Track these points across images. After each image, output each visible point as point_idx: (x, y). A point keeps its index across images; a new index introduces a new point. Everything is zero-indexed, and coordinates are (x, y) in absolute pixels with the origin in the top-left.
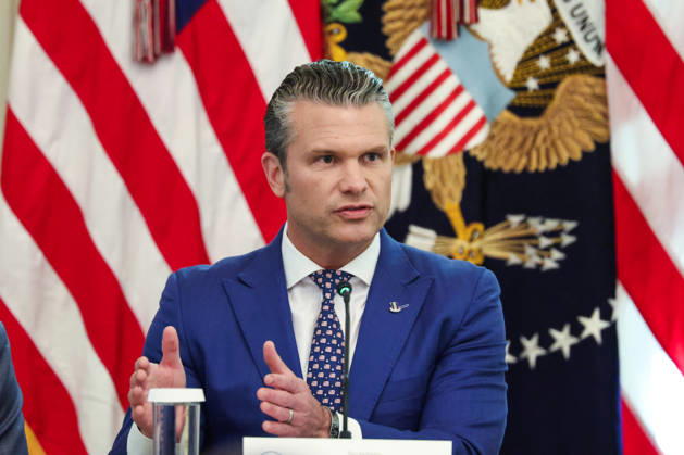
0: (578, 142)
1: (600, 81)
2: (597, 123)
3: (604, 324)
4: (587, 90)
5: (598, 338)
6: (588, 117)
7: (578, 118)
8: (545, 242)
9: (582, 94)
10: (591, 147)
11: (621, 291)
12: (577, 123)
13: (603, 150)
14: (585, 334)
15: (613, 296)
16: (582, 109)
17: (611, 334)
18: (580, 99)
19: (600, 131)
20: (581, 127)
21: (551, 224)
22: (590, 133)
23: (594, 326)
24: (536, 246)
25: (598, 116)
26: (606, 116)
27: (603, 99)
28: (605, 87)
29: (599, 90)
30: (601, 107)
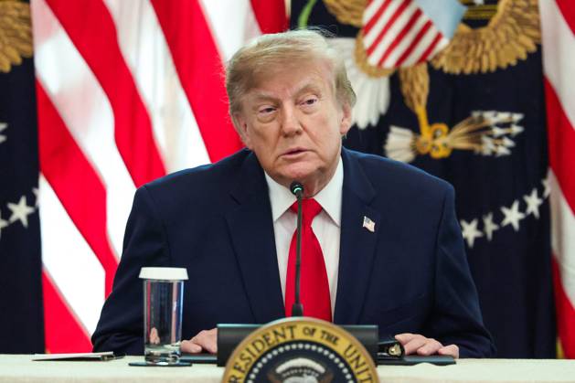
0: (8, 56)
1: (26, 5)
2: (23, 41)
3: (30, 210)
4: (15, 13)
5: (25, 222)
6: (16, 35)
7: (8, 36)
9: (11, 16)
10: (18, 61)
11: (43, 183)
12: (6, 41)
13: (28, 64)
14: (13, 218)
15: (37, 186)
16: (11, 29)
17: (34, 218)
18: (9, 20)
19: (25, 47)
20: (10, 44)
22: (18, 49)
23: (20, 211)
25: (23, 35)
26: (30, 35)
27: (28, 21)
28: (29, 11)
29: (24, 13)
30: (26, 27)
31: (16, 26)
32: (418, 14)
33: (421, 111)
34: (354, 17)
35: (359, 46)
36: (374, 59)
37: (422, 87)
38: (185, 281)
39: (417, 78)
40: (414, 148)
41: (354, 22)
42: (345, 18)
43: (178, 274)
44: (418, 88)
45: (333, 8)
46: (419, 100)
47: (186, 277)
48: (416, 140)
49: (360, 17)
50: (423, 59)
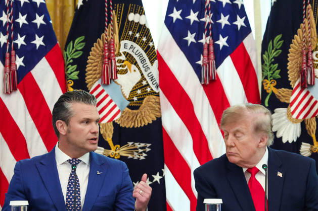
0: (151, 118)
1: (158, 97)
2: (157, 111)
3: (161, 177)
4: (154, 100)
5: (159, 181)
6: (154, 109)
7: (151, 110)
8: (140, 151)
9: (152, 102)
10: (155, 119)
11: (165, 166)
13: (159, 120)
14: (154, 181)
15: (164, 168)
16: (152, 106)
17: (163, 180)
18: (151, 104)
19: (158, 114)
20: (152, 113)
21: (142, 145)
22: (155, 114)
23: (157, 178)
24: (137, 152)
25: (157, 109)
26: (160, 109)
27: (159, 103)
28: (159, 99)
29: (157, 100)
30: (158, 106)
31: (154, 105)
32: (312, 98)
33: (313, 136)
34: (287, 100)
35: (288, 111)
36: (295, 116)
37: (314, 126)
38: (221, 204)
39: (312, 123)
40: (311, 151)
41: (286, 101)
42: (283, 100)
43: (219, 201)
44: (312, 127)
45: (278, 96)
46: (313, 132)
47: (222, 202)
48: (311, 147)
49: (289, 100)
50: (314, 115)
